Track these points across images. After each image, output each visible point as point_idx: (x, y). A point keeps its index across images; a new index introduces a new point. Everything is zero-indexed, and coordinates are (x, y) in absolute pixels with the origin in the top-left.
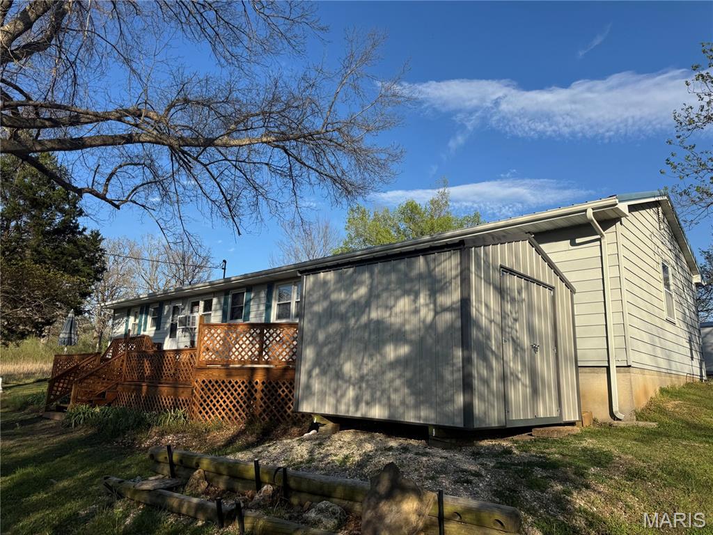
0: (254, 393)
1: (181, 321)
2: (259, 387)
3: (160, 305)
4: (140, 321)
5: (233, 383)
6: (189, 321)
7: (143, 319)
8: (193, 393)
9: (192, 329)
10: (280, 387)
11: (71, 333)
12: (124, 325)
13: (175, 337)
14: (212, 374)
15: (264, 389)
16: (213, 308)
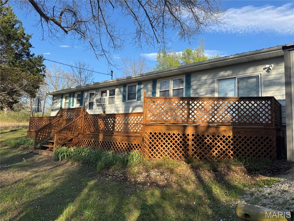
0: (187, 141)
1: (97, 101)
2: (190, 137)
3: (81, 93)
4: (70, 101)
5: (172, 134)
6: (102, 101)
7: (71, 100)
8: (143, 140)
9: (103, 105)
10: (206, 138)
11: (38, 105)
12: (60, 103)
13: (93, 109)
14: (156, 129)
15: (194, 139)
16: (116, 93)
